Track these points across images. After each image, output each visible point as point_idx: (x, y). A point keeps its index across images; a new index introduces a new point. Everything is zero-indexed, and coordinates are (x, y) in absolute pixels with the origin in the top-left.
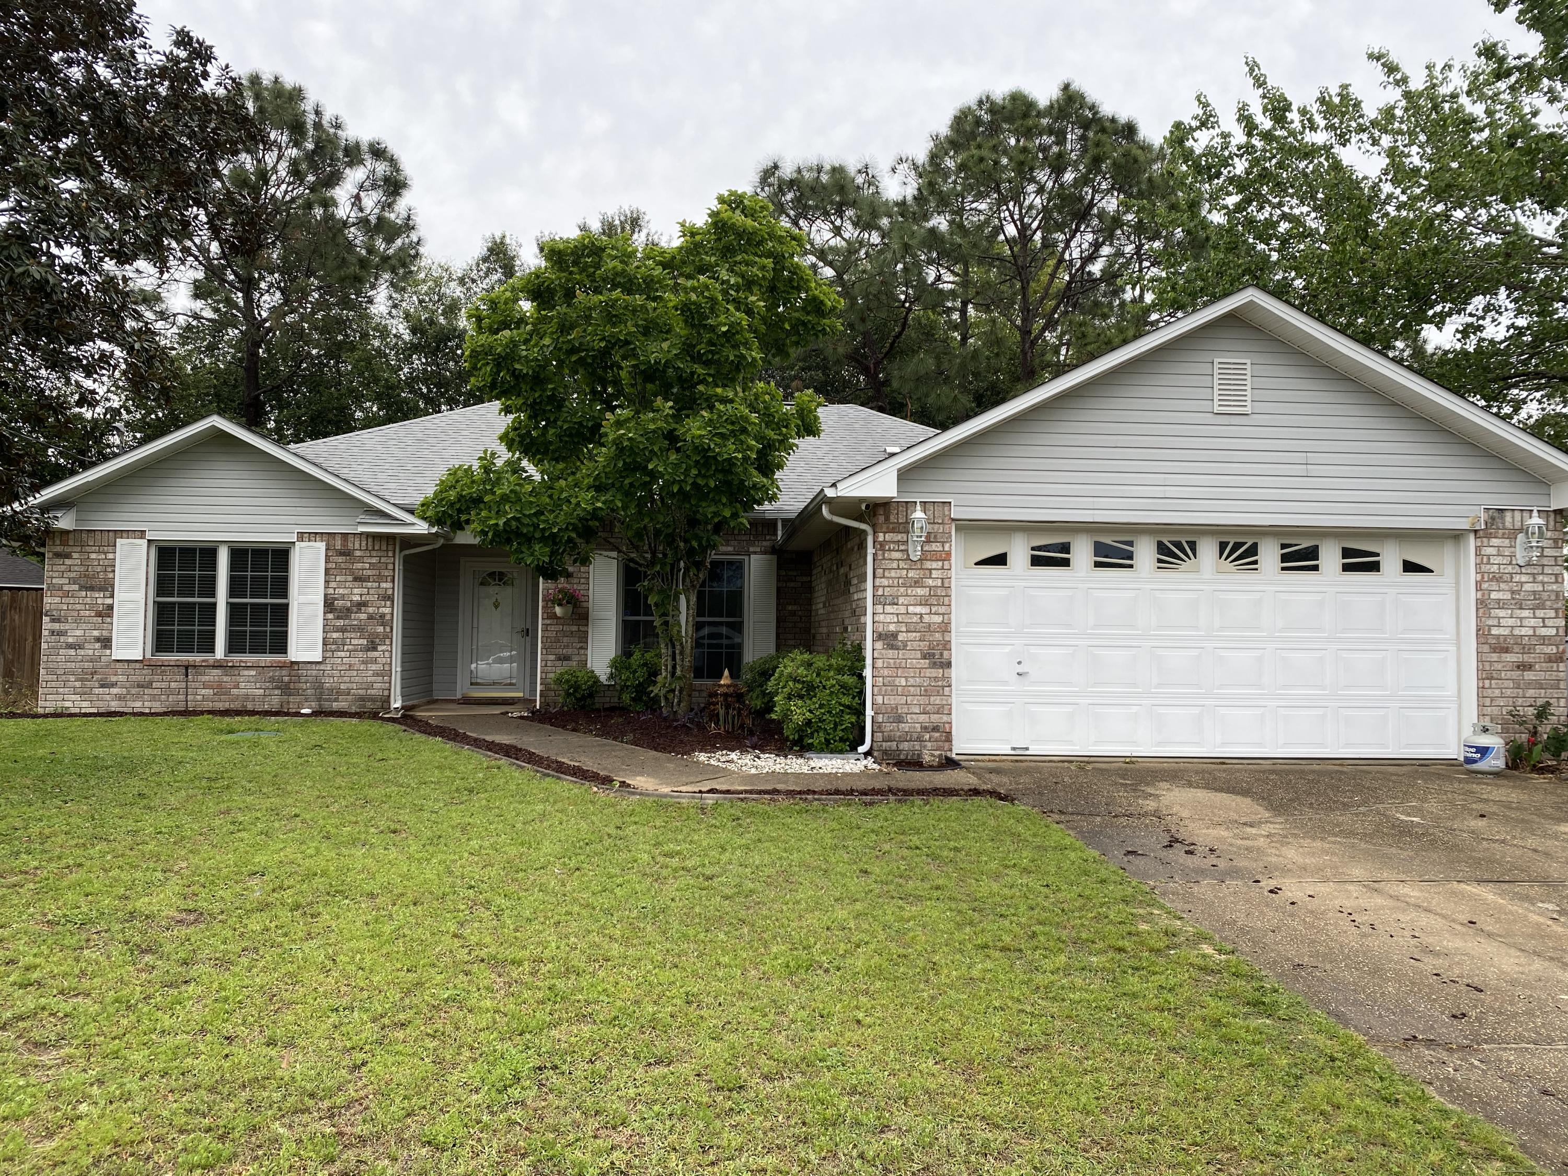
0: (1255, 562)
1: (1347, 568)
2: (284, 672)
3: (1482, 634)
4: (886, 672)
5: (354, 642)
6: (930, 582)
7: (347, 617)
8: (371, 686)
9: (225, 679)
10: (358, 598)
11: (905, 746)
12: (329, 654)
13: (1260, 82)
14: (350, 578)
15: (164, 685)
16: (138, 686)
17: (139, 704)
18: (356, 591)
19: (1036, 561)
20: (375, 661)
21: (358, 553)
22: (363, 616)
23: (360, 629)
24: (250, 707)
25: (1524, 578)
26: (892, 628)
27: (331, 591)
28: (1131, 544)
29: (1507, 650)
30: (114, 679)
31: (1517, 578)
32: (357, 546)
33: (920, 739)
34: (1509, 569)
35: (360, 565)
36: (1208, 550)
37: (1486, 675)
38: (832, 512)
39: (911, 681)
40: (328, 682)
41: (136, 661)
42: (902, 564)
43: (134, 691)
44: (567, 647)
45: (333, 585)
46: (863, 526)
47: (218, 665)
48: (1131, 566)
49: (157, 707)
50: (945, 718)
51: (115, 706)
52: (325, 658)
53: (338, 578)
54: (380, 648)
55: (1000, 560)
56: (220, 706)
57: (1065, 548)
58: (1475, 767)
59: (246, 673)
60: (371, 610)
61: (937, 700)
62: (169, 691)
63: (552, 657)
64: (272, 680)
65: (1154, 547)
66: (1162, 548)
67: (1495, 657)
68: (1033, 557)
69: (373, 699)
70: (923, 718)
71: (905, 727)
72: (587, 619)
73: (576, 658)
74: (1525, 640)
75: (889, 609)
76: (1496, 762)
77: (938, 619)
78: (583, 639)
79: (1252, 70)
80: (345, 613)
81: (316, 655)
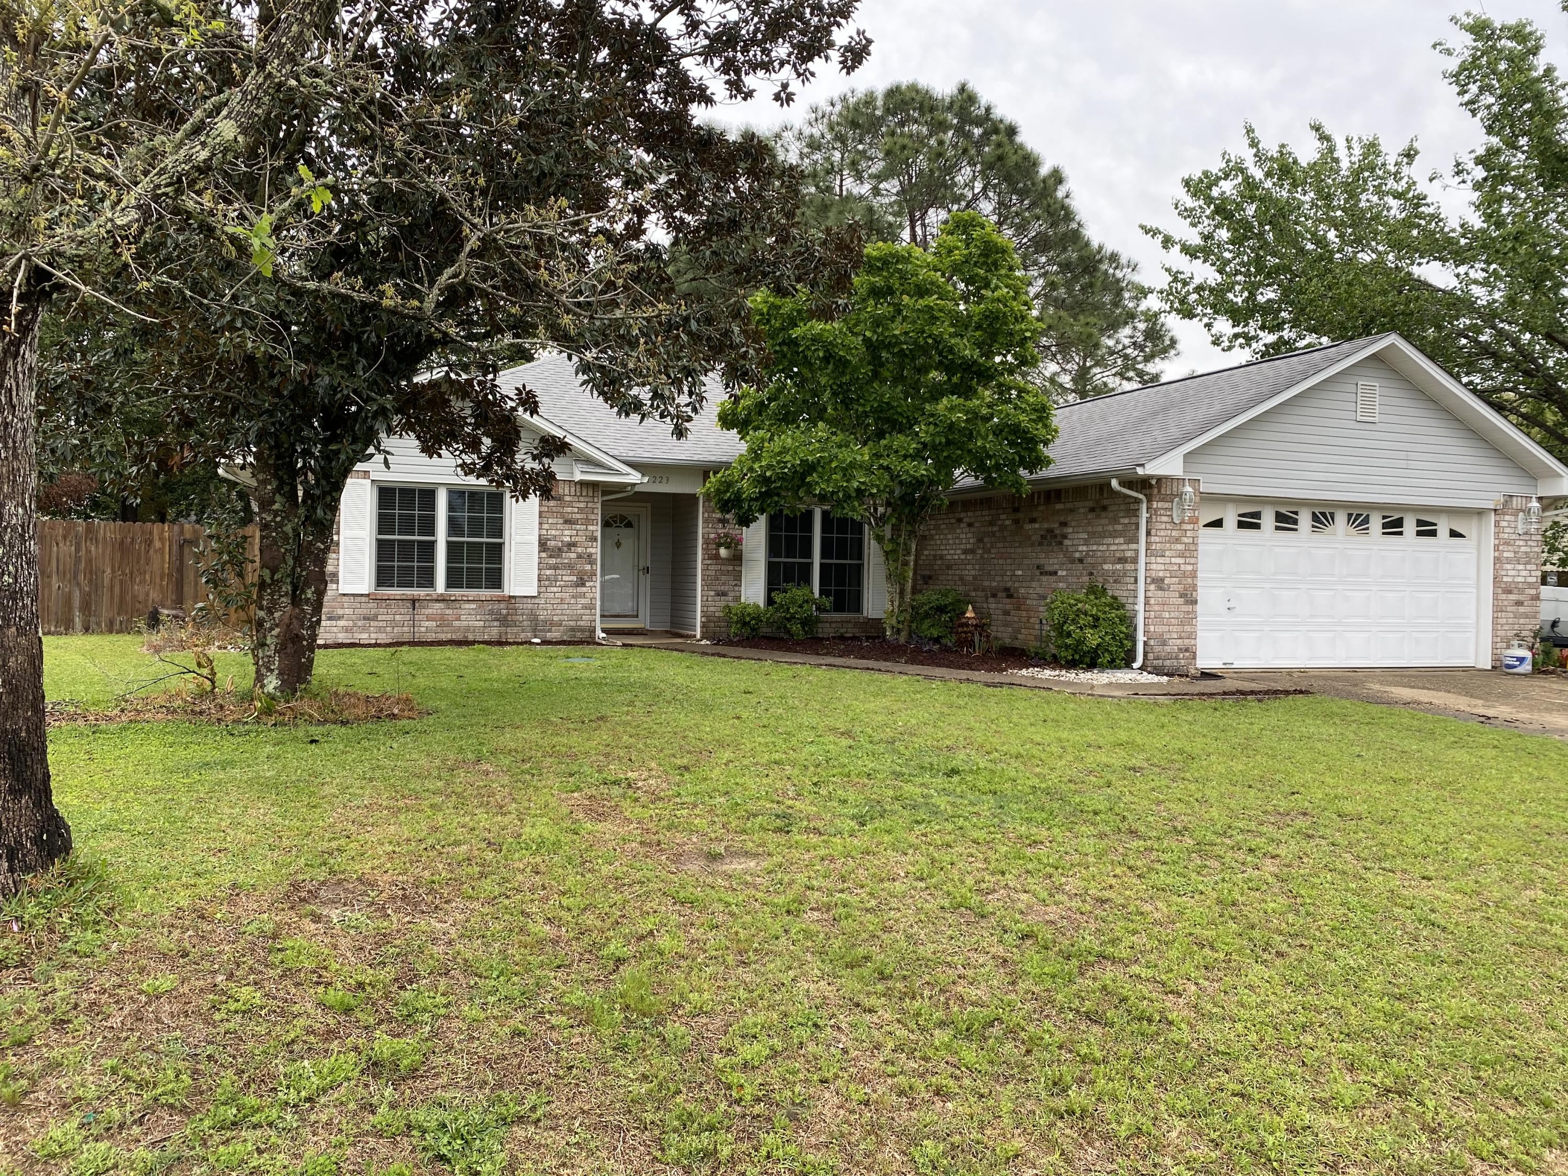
0: (1367, 529)
1: (1419, 533)
2: (502, 606)
3: (1496, 580)
4: (1156, 608)
5: (565, 578)
6: (1185, 540)
7: (559, 556)
8: (579, 618)
9: (448, 612)
10: (568, 539)
11: (1168, 663)
12: (543, 589)
13: (1254, 144)
14: (561, 521)
15: (389, 617)
16: (364, 619)
17: (365, 636)
18: (566, 532)
19: (1241, 525)
20: (583, 595)
21: (567, 498)
22: (573, 555)
23: (570, 566)
24: (471, 637)
25: (1521, 543)
26: (1161, 574)
27: (544, 532)
28: (1296, 513)
29: (1510, 592)
30: (340, 612)
31: (1517, 543)
32: (567, 492)
33: (1177, 658)
34: (1514, 537)
35: (569, 510)
36: (1341, 518)
37: (1498, 609)
38: (1121, 484)
39: (1173, 615)
40: (542, 615)
41: (362, 595)
42: (1168, 526)
43: (360, 623)
44: (724, 584)
45: (545, 526)
46: (1141, 496)
47: (441, 599)
48: (1296, 530)
49: (383, 638)
50: (1193, 642)
51: (342, 638)
52: (539, 593)
53: (550, 521)
54: (588, 584)
55: (1218, 523)
56: (444, 637)
57: (1257, 515)
58: (1515, 670)
59: (467, 606)
60: (579, 550)
61: (1188, 628)
62: (394, 624)
63: (712, 593)
64: (491, 612)
65: (1310, 517)
66: (1315, 518)
67: (1504, 596)
68: (1239, 522)
69: (582, 630)
70: (1179, 642)
71: (1168, 649)
72: (741, 560)
73: (732, 594)
74: (1520, 586)
75: (1159, 560)
76: (1527, 667)
77: (1190, 568)
78: (738, 577)
79: (1248, 132)
80: (557, 552)
81: (531, 590)
